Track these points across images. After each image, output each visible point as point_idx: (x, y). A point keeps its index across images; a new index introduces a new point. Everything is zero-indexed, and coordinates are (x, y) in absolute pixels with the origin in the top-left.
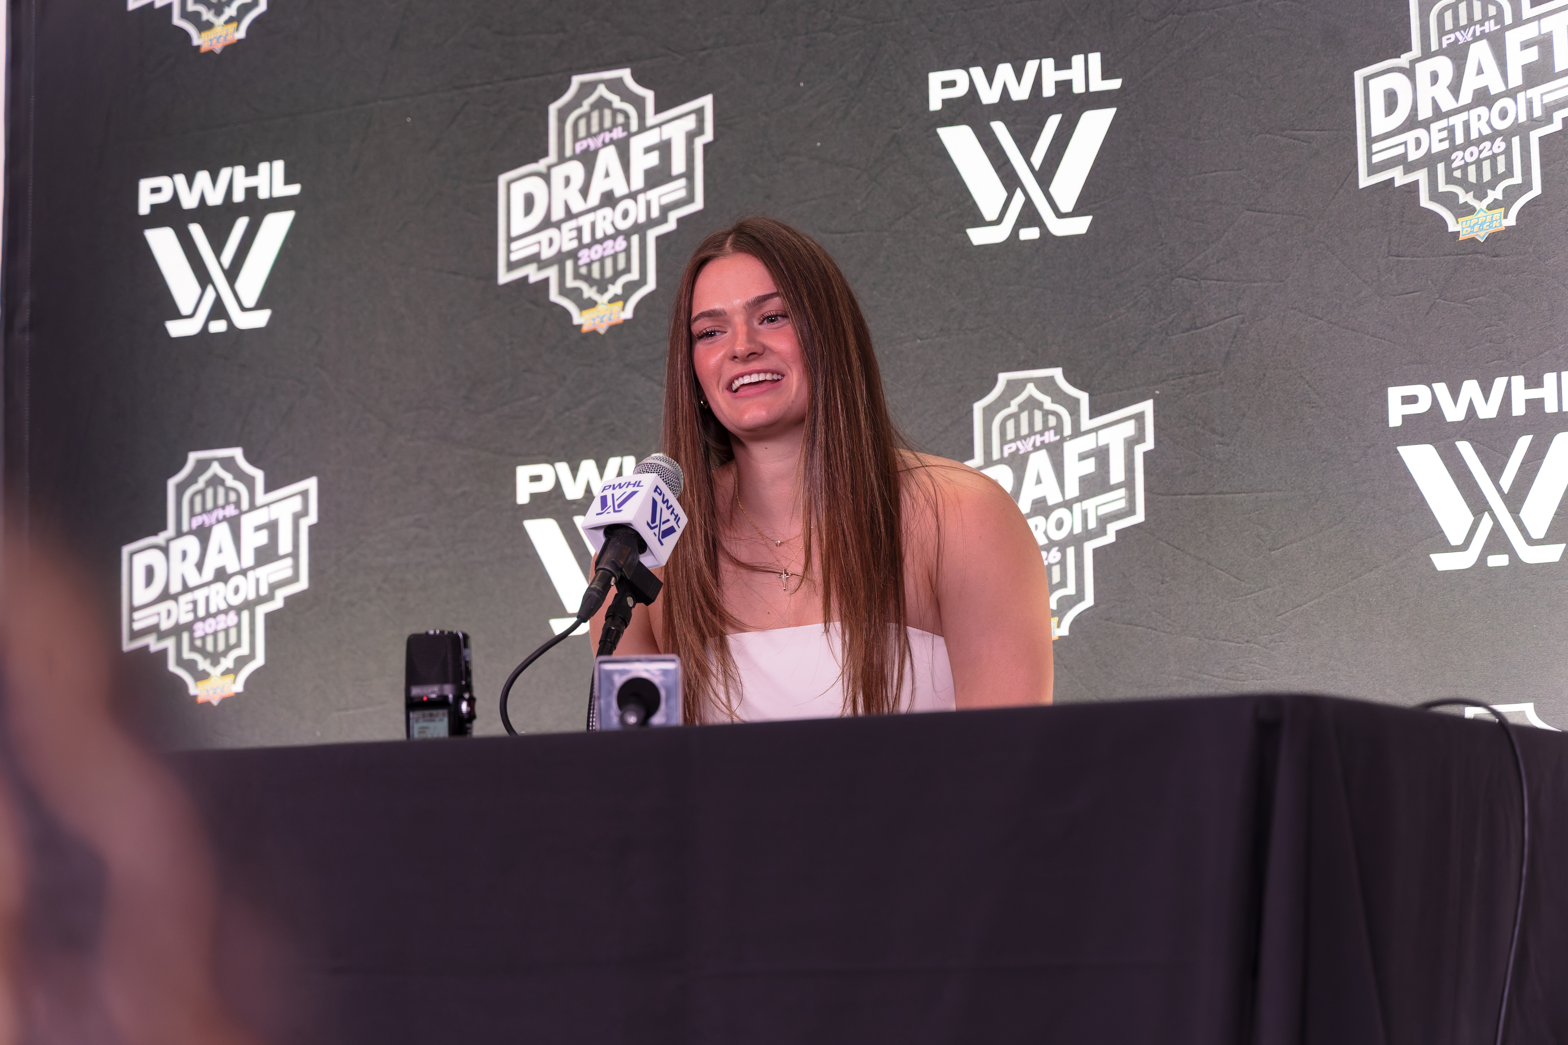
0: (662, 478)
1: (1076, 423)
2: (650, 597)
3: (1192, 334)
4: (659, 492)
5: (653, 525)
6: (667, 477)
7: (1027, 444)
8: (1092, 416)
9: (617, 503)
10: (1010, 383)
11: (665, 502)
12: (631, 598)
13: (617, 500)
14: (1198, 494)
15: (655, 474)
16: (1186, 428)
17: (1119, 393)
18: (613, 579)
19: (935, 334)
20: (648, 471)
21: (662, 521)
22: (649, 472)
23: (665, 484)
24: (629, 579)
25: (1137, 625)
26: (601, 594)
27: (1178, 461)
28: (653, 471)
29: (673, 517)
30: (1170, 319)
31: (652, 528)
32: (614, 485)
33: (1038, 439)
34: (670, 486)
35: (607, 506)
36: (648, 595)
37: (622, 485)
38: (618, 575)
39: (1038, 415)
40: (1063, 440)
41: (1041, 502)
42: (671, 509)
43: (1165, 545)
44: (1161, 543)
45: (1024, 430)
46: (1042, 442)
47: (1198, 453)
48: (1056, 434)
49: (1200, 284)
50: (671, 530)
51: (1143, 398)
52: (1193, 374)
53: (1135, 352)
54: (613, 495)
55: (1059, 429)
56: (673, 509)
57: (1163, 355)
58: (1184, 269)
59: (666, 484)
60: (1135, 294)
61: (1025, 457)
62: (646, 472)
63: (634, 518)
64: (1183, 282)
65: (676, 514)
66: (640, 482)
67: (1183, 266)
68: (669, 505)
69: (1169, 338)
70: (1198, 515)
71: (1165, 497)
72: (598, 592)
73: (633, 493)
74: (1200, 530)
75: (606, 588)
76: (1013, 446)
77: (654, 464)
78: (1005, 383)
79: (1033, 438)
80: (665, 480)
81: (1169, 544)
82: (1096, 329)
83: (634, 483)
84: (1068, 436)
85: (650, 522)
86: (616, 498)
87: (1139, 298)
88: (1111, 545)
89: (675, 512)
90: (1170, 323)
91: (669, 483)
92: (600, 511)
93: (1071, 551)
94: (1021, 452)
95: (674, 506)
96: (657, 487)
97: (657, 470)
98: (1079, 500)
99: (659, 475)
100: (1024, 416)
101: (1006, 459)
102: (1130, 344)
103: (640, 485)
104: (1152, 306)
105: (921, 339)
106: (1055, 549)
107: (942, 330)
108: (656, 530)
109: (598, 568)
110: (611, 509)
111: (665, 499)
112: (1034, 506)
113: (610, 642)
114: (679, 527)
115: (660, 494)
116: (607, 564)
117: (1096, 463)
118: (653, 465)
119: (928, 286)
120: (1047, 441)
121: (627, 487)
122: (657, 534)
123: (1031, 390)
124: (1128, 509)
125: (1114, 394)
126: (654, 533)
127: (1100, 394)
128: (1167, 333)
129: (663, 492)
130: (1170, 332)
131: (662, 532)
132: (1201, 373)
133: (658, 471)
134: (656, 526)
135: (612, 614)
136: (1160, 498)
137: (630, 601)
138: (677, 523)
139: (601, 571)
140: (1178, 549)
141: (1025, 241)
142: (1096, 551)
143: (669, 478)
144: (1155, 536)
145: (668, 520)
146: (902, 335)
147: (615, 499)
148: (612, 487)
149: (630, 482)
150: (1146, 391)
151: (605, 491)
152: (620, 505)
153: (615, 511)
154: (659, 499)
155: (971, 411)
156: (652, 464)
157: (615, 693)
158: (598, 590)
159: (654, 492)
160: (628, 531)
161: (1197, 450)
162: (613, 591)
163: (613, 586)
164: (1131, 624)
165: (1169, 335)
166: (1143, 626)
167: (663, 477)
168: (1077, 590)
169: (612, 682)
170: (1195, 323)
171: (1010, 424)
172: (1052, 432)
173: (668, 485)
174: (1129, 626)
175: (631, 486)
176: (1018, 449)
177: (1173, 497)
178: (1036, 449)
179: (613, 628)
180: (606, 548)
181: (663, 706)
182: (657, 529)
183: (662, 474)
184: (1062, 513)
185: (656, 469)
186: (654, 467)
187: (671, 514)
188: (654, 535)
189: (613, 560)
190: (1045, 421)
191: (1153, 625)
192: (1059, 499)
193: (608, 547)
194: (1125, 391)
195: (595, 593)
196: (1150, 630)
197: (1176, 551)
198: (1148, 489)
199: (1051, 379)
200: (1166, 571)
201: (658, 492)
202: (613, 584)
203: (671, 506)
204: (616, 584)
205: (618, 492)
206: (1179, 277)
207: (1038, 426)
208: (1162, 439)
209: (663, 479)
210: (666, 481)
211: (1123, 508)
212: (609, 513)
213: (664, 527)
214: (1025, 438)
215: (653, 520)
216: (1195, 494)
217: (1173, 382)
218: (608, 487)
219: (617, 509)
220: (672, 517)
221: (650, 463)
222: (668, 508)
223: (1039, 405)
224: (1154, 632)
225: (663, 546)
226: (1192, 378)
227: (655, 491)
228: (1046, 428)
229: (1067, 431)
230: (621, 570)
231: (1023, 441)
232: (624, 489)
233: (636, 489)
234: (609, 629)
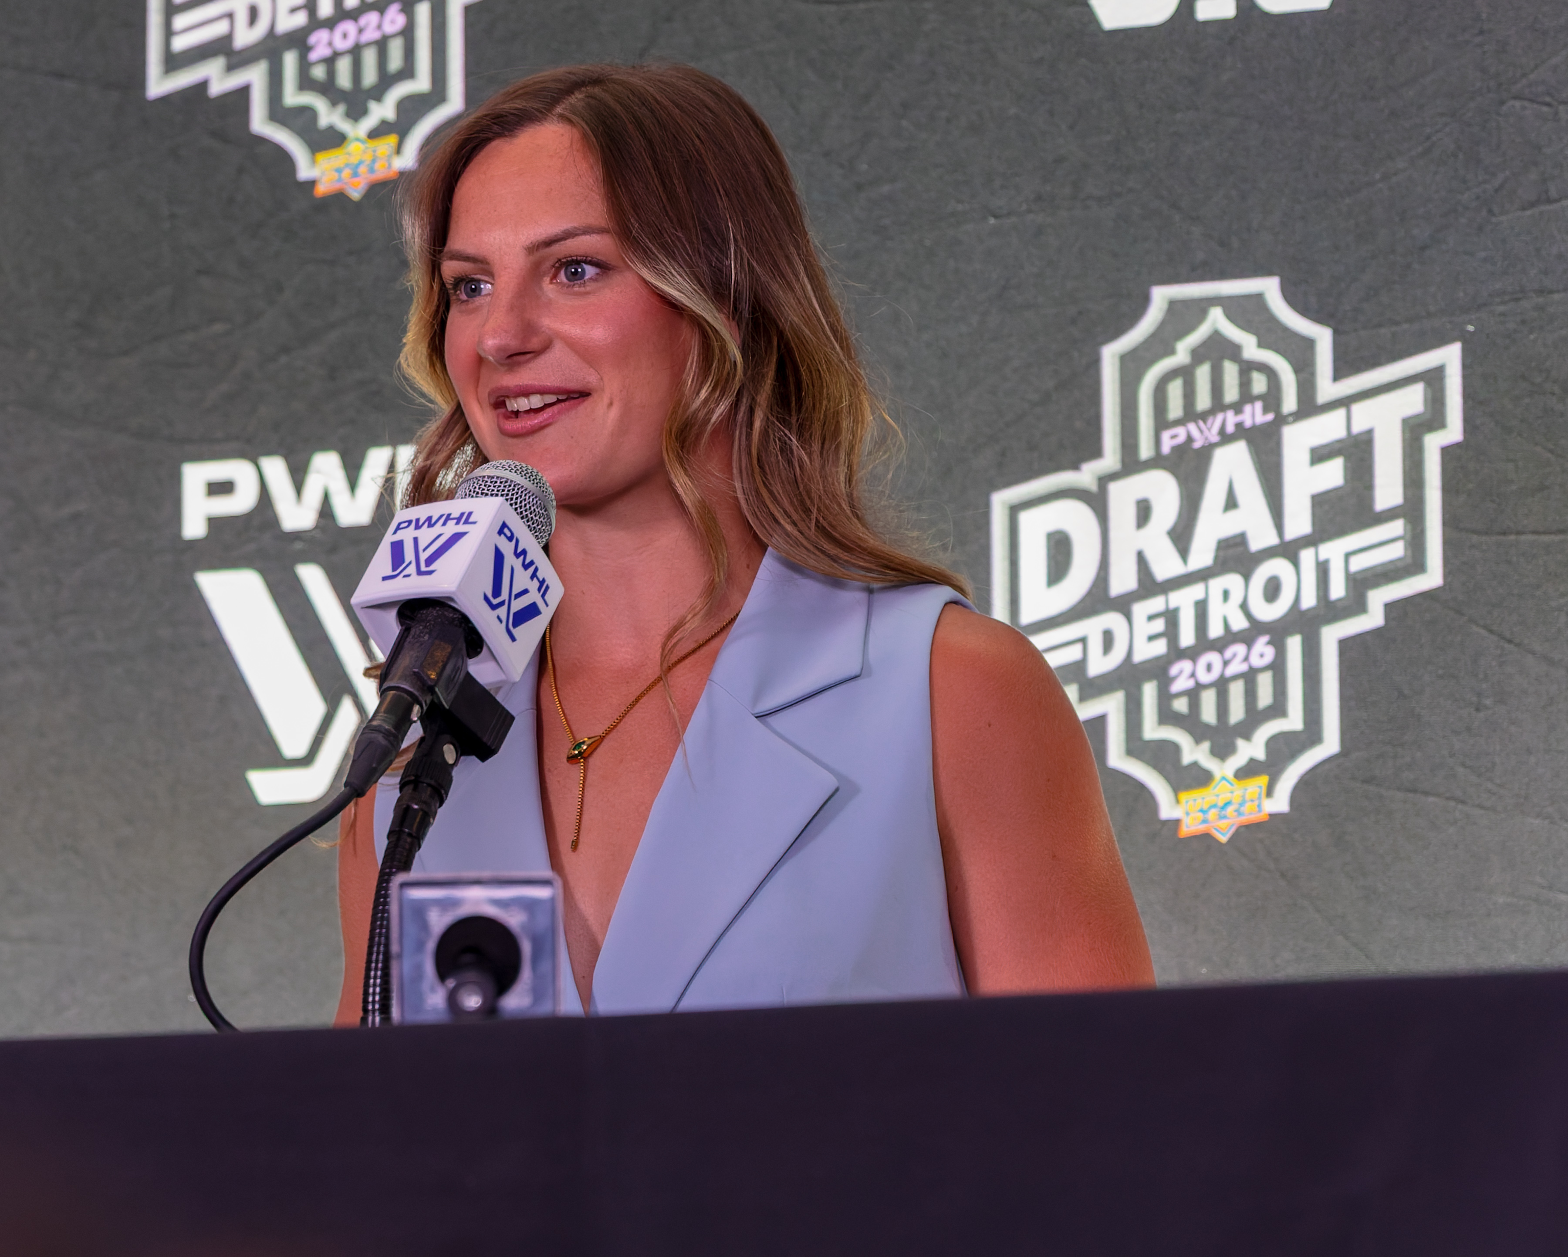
0: (514, 507)
1: (1307, 388)
2: (489, 744)
3: (1541, 213)
4: (509, 534)
5: (495, 602)
6: (523, 504)
7: (1209, 429)
8: (1338, 376)
9: (423, 556)
10: (1174, 307)
11: (521, 554)
12: (452, 747)
13: (424, 550)
14: (1550, 533)
15: (500, 499)
16: (1527, 400)
17: (1394, 329)
18: (416, 708)
19: (1024, 207)
20: (485, 491)
21: (514, 592)
22: (487, 494)
23: (518, 517)
24: (447, 707)
25: (1426, 793)
26: (392, 738)
27: (1511, 466)
28: (495, 492)
29: (536, 583)
30: (1497, 182)
31: (494, 607)
32: (418, 520)
33: (1231, 419)
34: (530, 523)
35: (403, 562)
36: (485, 739)
37: (433, 520)
38: (427, 699)
39: (1230, 371)
40: (1281, 420)
41: (1236, 545)
42: (532, 569)
43: (1483, 632)
44: (1475, 629)
45: (1203, 401)
46: (1239, 426)
47: (1551, 451)
48: (1266, 410)
49: (1556, 113)
50: (531, 611)
51: (1441, 341)
52: (1541, 292)
53: (1423, 248)
54: (416, 540)
55: (1272, 399)
56: (536, 570)
57: (1483, 254)
58: (1524, 81)
59: (522, 518)
60: (1428, 130)
61: (1204, 456)
62: (482, 494)
63: (459, 587)
64: (1524, 108)
65: (541, 579)
66: (470, 514)
67: (1524, 75)
68: (527, 561)
69: (1494, 220)
70: (1550, 574)
71: (1484, 538)
72: (387, 734)
73: (456, 537)
74: (1553, 604)
75: (402, 724)
76: (1181, 433)
77: (498, 477)
78: (1165, 306)
79: (1219, 418)
80: (519, 510)
81: (1491, 631)
82: (1348, 201)
83: (457, 515)
84: (1291, 415)
85: (490, 595)
86: (421, 546)
87: (1434, 138)
88: (1376, 632)
89: (540, 574)
90: (1497, 191)
91: (527, 515)
92: (390, 572)
93: (1294, 645)
94: (1197, 445)
95: (537, 563)
96: (504, 525)
97: (503, 490)
98: (1311, 540)
99: (507, 500)
100: (1203, 374)
101: (1166, 458)
102: (1416, 232)
103: (471, 520)
104: (1461, 156)
105: (996, 217)
106: (1263, 640)
107: (1039, 198)
108: (502, 611)
109: (385, 686)
110: (412, 569)
111: (519, 550)
112: (1222, 553)
113: (410, 835)
114: (547, 605)
115: (510, 539)
116: (404, 677)
117: (1346, 468)
118: (495, 480)
119: (1012, 111)
120: (1248, 423)
121: (444, 524)
122: (504, 618)
123: (1217, 319)
124: (1409, 560)
125: (1383, 331)
126: (498, 618)
127: (1355, 330)
128: (1490, 212)
129: (516, 535)
130: (1496, 209)
131: (515, 614)
132: (1558, 291)
133: (506, 492)
134: (502, 604)
135: (413, 778)
136: (1475, 538)
137: (449, 753)
138: (543, 596)
139: (392, 692)
140: (1510, 641)
141: (1206, 23)
142: (1345, 645)
143: (528, 506)
144: (1462, 614)
145: (525, 592)
146: (960, 207)
147: (421, 548)
148: (413, 525)
149: (449, 515)
150: (1449, 326)
151: (399, 532)
152: (430, 561)
153: (420, 573)
154: (507, 548)
155: (1095, 363)
156: (493, 477)
157: (431, 945)
158: (386, 730)
159: (497, 535)
160: (446, 613)
161: (1550, 446)
162: (415, 733)
163: (415, 722)
164: (1415, 791)
165: (1494, 215)
166: (1438, 795)
167: (516, 504)
168: (1306, 722)
169: (424, 926)
170: (1547, 192)
171: (1175, 390)
172: (1259, 405)
173: (525, 520)
174: (1411, 795)
175: (451, 523)
176: (1190, 439)
177: (1502, 538)
178: (1226, 438)
179: (416, 807)
180: (402, 647)
181: (526, 974)
182: (505, 607)
183: (514, 497)
184: (1279, 567)
185: (502, 488)
186: (498, 484)
187: (532, 578)
188: (497, 620)
189: (416, 670)
190: (1245, 384)
191: (1458, 793)
192: (1272, 539)
193: (406, 644)
194: (1405, 326)
195: (380, 738)
196: (1452, 804)
197: (1506, 645)
198: (1449, 522)
199: (1258, 299)
200: (1484, 686)
201: (505, 535)
202: (415, 719)
203: (532, 563)
204: (422, 718)
205: (426, 535)
206: (1516, 98)
207: (1231, 394)
208: (1478, 422)
209: (516, 509)
210: (521, 513)
211: (1400, 559)
212: (408, 576)
213: (518, 605)
214: (1204, 416)
215: (497, 592)
216: (1545, 533)
217: (1501, 308)
218: (406, 524)
219: (423, 568)
220: (534, 585)
221: (489, 477)
222: (526, 567)
223: (1233, 351)
224: (1460, 806)
225: (515, 643)
226: (1541, 300)
227: (501, 532)
228: (1246, 397)
229: (1290, 403)
230: (431, 690)
231: (1201, 423)
232: (438, 529)
233: (461, 528)
234: (408, 808)
